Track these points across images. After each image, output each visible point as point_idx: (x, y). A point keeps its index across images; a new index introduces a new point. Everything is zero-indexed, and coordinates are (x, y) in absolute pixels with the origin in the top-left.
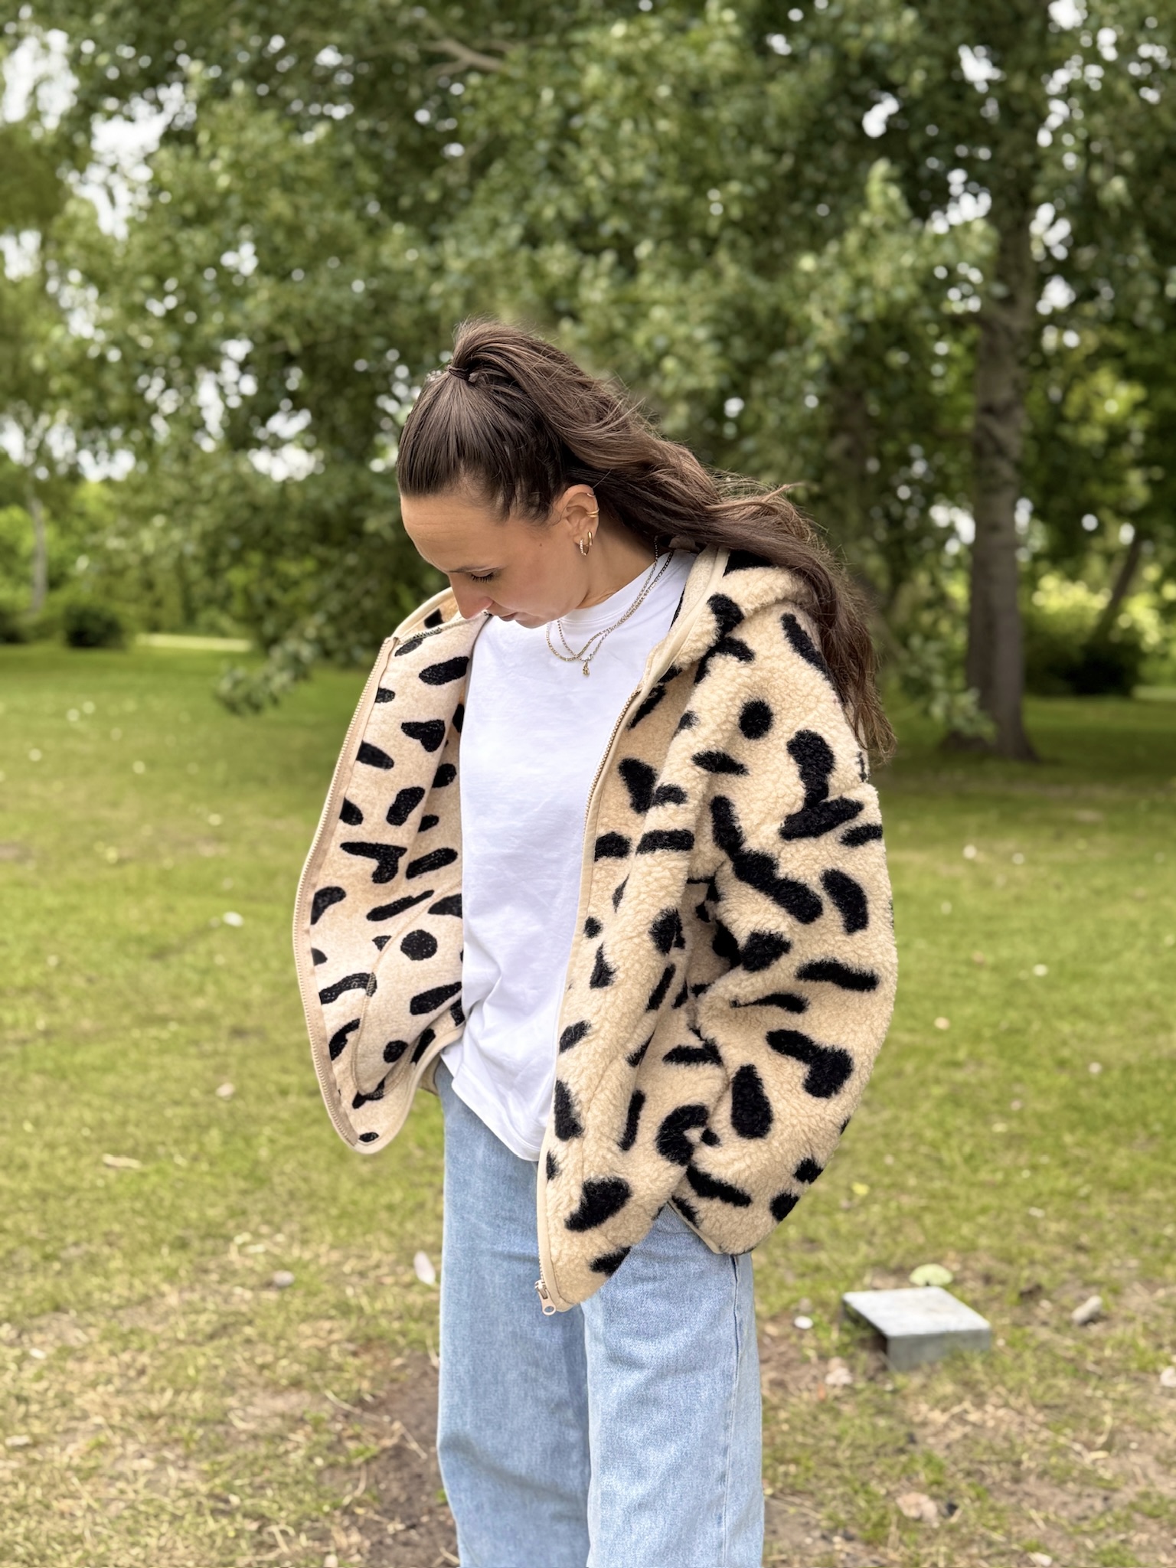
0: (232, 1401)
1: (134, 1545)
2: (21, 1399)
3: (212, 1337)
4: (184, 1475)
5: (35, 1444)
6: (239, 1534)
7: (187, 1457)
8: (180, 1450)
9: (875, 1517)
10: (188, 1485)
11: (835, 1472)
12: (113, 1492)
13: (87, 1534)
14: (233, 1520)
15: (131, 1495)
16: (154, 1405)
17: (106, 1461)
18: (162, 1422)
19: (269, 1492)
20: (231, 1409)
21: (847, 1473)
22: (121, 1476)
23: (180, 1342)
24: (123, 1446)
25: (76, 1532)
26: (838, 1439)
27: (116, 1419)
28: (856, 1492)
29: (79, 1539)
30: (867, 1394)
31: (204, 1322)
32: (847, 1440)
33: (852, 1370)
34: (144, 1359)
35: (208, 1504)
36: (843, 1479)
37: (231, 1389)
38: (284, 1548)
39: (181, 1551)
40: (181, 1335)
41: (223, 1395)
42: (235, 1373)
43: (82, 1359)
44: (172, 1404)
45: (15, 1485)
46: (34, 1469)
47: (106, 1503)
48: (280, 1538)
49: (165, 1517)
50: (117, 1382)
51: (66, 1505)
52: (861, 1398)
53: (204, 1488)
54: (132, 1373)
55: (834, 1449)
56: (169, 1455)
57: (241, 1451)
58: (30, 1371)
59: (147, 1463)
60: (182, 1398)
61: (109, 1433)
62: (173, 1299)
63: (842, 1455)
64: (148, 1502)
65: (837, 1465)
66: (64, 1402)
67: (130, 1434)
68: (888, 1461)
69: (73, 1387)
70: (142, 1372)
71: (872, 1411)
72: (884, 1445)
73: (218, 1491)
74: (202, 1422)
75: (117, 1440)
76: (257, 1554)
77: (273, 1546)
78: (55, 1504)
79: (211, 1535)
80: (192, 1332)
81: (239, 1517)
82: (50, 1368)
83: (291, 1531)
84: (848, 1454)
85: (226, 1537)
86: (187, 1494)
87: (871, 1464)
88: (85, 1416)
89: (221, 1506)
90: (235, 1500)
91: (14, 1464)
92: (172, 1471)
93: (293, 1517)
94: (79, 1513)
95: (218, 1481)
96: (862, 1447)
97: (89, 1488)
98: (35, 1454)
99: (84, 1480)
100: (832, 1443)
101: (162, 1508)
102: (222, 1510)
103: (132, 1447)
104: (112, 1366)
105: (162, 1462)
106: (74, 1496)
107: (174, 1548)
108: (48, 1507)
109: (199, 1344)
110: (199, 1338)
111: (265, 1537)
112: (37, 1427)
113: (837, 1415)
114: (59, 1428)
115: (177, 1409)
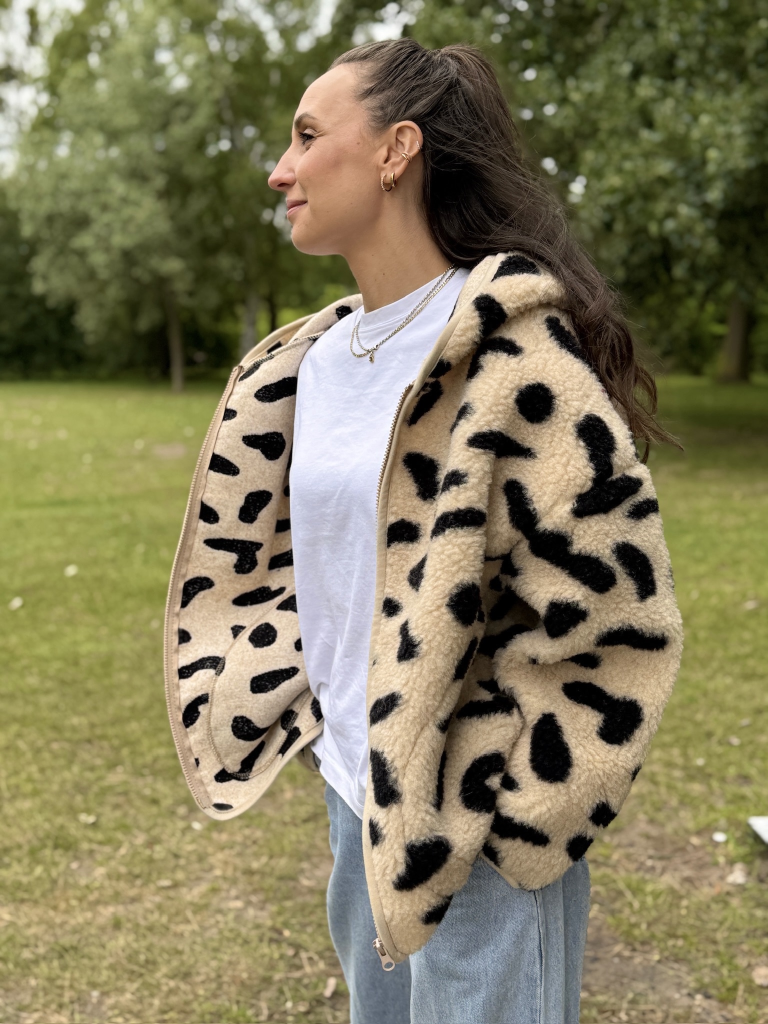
0: (305, 865)
1: (215, 958)
2: (176, 856)
3: (306, 821)
4: (260, 913)
5: (176, 885)
6: (282, 957)
7: (265, 902)
8: (261, 897)
9: (730, 983)
10: (260, 921)
11: (711, 948)
12: (212, 921)
13: (187, 949)
14: (279, 947)
15: (221, 926)
16: (255, 865)
17: (215, 901)
18: (256, 878)
19: (309, 930)
20: (302, 871)
21: (722, 948)
22: (220, 911)
23: (285, 824)
24: (228, 891)
25: (180, 947)
26: (721, 923)
27: (230, 872)
28: (722, 964)
29: (180, 953)
30: (755, 893)
31: (303, 811)
32: (727, 924)
33: (749, 874)
34: (259, 834)
35: (269, 934)
36: (717, 954)
37: (308, 857)
38: (308, 969)
39: (242, 966)
40: (287, 819)
41: (300, 860)
42: (313, 846)
43: (220, 831)
44: (267, 864)
45: (152, 912)
46: (169, 903)
47: (204, 929)
48: (305, 962)
49: (240, 941)
50: (238, 849)
51: (181, 928)
52: (746, 894)
53: (269, 923)
54: (249, 843)
55: (715, 930)
56: (254, 899)
57: (300, 900)
58: (188, 838)
59: (239, 904)
60: (273, 862)
61: (221, 882)
62: (288, 795)
63: (719, 936)
64: (231, 930)
65: (715, 942)
66: (201, 858)
67: (234, 882)
68: (756, 942)
69: (210, 850)
70: (255, 842)
71: (752, 904)
72: (755, 930)
73: (279, 925)
74: (281, 878)
75: (225, 886)
76: (290, 972)
77: (299, 967)
78: (173, 927)
79: (263, 956)
80: (293, 818)
81: (284, 945)
82: (201, 836)
83: (316, 957)
84: (726, 934)
85: (271, 959)
86: (258, 926)
87: (741, 943)
88: (211, 868)
89: (275, 936)
90: (287, 933)
91: (157, 899)
92: (251, 912)
93: (320, 948)
94: (187, 934)
95: (280, 919)
96: (737, 930)
97: (199, 918)
98: (172, 893)
99: (195, 913)
100: (715, 925)
101: (239, 935)
102: (276, 940)
103: (233, 892)
104: (239, 838)
105: (249, 903)
106: (187, 921)
107: (238, 963)
108: (167, 929)
109: (296, 825)
110: (298, 821)
111: (296, 961)
112: (180, 876)
113: (726, 904)
114: (193, 877)
115: (268, 870)
